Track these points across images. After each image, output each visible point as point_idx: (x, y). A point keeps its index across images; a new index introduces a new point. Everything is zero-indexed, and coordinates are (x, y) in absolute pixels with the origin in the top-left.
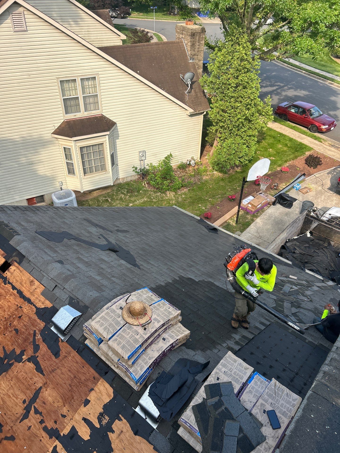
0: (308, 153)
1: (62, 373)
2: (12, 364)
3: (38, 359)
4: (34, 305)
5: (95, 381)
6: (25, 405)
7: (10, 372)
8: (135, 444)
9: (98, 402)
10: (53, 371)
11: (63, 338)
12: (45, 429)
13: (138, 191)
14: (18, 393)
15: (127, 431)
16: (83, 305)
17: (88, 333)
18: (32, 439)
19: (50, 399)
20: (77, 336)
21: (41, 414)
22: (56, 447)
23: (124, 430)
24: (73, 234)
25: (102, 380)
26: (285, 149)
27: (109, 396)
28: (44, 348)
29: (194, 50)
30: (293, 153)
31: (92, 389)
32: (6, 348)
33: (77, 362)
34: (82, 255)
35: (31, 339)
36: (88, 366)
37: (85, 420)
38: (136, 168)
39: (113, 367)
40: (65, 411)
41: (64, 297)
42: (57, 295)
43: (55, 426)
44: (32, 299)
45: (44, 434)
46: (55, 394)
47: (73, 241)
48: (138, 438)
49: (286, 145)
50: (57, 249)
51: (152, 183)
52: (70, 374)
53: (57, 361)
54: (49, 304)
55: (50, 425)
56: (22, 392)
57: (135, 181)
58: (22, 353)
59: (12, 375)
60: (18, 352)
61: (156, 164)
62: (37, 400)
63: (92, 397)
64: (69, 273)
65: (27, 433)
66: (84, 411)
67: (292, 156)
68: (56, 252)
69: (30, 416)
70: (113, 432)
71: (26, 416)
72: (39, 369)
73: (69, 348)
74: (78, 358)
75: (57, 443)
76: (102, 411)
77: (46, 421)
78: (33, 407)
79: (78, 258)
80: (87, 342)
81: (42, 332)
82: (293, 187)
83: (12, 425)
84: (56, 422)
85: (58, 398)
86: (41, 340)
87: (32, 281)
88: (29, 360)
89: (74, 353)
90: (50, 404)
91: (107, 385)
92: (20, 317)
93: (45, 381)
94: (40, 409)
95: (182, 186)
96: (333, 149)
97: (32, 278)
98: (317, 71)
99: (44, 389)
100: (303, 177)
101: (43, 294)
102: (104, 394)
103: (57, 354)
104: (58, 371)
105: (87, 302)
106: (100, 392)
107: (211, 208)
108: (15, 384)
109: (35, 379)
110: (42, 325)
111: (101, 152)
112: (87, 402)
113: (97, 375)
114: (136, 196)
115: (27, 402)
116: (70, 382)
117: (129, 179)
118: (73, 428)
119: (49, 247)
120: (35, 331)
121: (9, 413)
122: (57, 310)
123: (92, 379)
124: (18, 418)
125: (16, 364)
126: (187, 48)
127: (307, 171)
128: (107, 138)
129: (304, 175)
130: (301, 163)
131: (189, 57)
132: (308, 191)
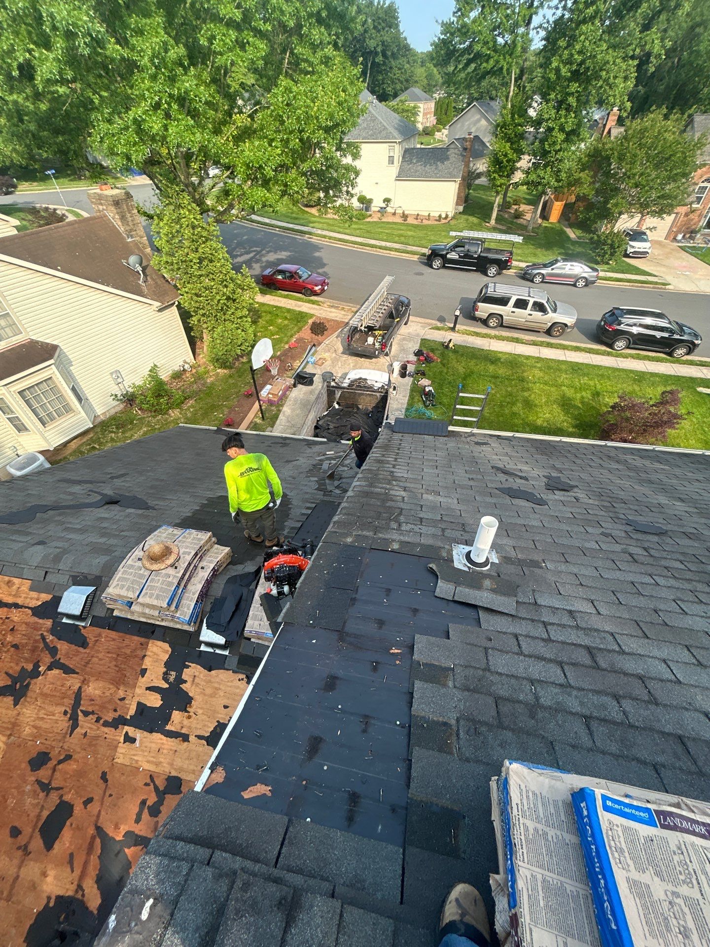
0: (310, 321)
1: (101, 660)
2: (28, 685)
3: (61, 661)
4: (26, 607)
5: (144, 646)
6: (69, 716)
7: (29, 694)
8: (213, 680)
9: (156, 664)
10: (87, 663)
11: (83, 624)
12: (106, 724)
13: (132, 423)
14: (52, 709)
15: (200, 673)
16: (93, 577)
17: (111, 603)
18: (94, 743)
19: (97, 692)
20: (99, 612)
21: (93, 713)
22: (127, 733)
23: (197, 674)
24: (48, 504)
25: (151, 641)
26: (286, 322)
27: (167, 652)
28: (63, 647)
29: (128, 225)
30: (296, 325)
31: (145, 656)
32: (11, 672)
33: (114, 640)
34: (70, 523)
35: (42, 645)
36: (128, 636)
37: (148, 689)
38: (116, 396)
39: (157, 623)
40: (121, 693)
41: (64, 579)
42: (53, 581)
43: (116, 715)
44: (20, 601)
45: (106, 730)
46: (101, 684)
47: (51, 513)
48: (213, 672)
49: (286, 318)
50: (29, 530)
51: (145, 406)
52: (110, 655)
53: (87, 651)
54: (46, 597)
55: (110, 716)
56: (57, 705)
57: (122, 412)
58: (37, 666)
59: (34, 696)
60: (30, 667)
61: (139, 383)
62: (82, 702)
63: (147, 663)
64: (58, 550)
65: (85, 741)
66: (143, 682)
67: (296, 329)
68: (28, 534)
69: (80, 723)
70: (185, 682)
71: (75, 725)
72: (68, 670)
73: (97, 630)
74: (113, 634)
75: (126, 728)
76: (165, 670)
77: (102, 716)
78: (80, 713)
79: (67, 529)
80: (116, 613)
81: (52, 631)
82: (308, 362)
83: (61, 744)
84: (115, 710)
85: (108, 686)
86: (56, 640)
87: (9, 582)
88: (50, 668)
89: (106, 632)
90: (100, 696)
91: (160, 643)
92: (12, 630)
93: (82, 678)
94: (90, 709)
95: (186, 399)
96: (333, 310)
97: (7, 578)
98: (291, 226)
99: (85, 687)
100: (314, 348)
101: (32, 589)
102: (159, 653)
103: (84, 644)
104: (95, 660)
105: (96, 572)
106: (155, 654)
107: (230, 413)
108: (44, 703)
109: (68, 684)
110: (49, 623)
111: (55, 390)
112: (143, 672)
113: (143, 640)
114: (131, 429)
115: (70, 712)
116: (114, 663)
117: (113, 412)
118: (139, 704)
119: (18, 532)
120: (42, 634)
121: (50, 735)
122: (61, 598)
123: (139, 646)
124: (66, 733)
125: (33, 681)
126: (117, 223)
127: (315, 341)
128: (54, 368)
129: (314, 345)
130: (307, 334)
131: (125, 235)
132: (323, 362)
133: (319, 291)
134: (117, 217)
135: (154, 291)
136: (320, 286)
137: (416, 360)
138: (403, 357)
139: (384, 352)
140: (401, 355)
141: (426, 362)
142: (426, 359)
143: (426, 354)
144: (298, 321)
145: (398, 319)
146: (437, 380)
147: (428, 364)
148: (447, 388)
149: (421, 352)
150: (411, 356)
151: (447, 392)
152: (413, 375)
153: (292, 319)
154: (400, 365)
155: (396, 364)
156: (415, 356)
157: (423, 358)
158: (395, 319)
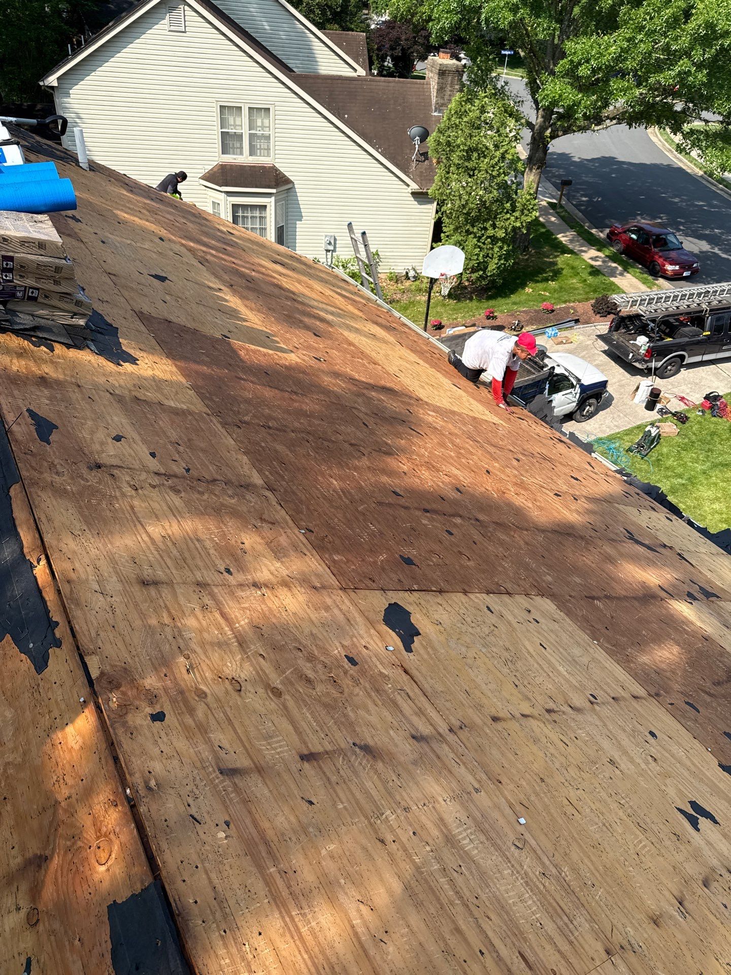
29: (443, 98)
82: (545, 333)
100: (572, 324)
111: (262, 220)
126: (434, 93)
127: (585, 318)
128: (273, 199)
129: (577, 321)
130: (585, 308)
131: (433, 108)
132: (564, 341)
133: (669, 273)
134: (436, 87)
135: (421, 172)
136: (677, 268)
137: (697, 403)
138: (684, 391)
139: (646, 362)
140: (684, 387)
141: (708, 411)
142: (712, 408)
143: (722, 403)
144: (595, 291)
145: (709, 333)
146: (694, 438)
147: (708, 415)
148: (695, 453)
149: (717, 398)
150: (698, 396)
151: (688, 457)
152: (666, 413)
153: (590, 285)
154: (651, 388)
155: (646, 384)
156: (705, 398)
157: (708, 404)
158: (704, 331)
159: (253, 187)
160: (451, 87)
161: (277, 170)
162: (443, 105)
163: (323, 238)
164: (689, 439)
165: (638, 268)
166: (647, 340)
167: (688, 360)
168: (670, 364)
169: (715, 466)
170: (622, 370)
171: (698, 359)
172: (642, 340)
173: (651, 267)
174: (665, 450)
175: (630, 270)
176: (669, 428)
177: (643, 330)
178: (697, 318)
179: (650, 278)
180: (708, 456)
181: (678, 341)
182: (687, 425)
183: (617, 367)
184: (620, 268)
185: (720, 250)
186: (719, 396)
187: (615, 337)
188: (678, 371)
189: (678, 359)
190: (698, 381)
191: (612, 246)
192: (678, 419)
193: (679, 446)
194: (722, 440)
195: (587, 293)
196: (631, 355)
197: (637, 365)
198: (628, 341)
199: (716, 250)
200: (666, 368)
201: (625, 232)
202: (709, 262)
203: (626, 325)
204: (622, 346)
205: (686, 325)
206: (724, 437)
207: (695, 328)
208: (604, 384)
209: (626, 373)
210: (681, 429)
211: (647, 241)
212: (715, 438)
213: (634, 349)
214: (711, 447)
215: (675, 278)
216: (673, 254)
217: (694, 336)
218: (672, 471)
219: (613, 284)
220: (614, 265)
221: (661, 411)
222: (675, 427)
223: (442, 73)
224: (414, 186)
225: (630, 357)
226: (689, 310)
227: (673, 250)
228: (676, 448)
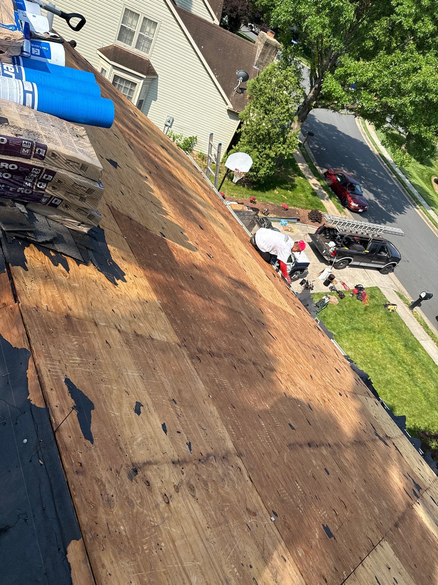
26: (303, 198)
29: (262, 60)
67: (303, 206)
82: (280, 221)
100: (296, 221)
111: (131, 92)
126: (258, 54)
127: (303, 219)
128: (142, 81)
129: (298, 220)
130: (304, 213)
131: (255, 63)
132: (289, 230)
133: (352, 207)
134: (260, 51)
135: (237, 99)
136: (357, 205)
137: (351, 289)
138: (346, 279)
139: (331, 257)
140: (345, 277)
141: (356, 295)
142: (358, 294)
143: (364, 292)
144: (311, 205)
145: (368, 252)
146: (345, 309)
147: (355, 298)
148: (344, 318)
149: (362, 289)
150: (352, 284)
151: (340, 319)
152: (334, 290)
153: (309, 200)
154: (330, 273)
155: (328, 270)
156: (355, 287)
157: (356, 291)
158: (366, 249)
159: (131, 69)
160: (269, 55)
161: (150, 64)
162: (261, 64)
163: (166, 116)
164: (343, 309)
165: (336, 198)
166: (335, 245)
167: (352, 263)
168: (343, 262)
169: (353, 329)
170: (316, 257)
171: (357, 263)
172: (332, 244)
173: (343, 200)
174: (329, 312)
175: (333, 198)
176: (334, 299)
177: (333, 238)
178: (364, 242)
179: (341, 206)
180: (350, 322)
181: (351, 251)
182: (343, 300)
183: (314, 254)
184: (327, 196)
185: (379, 202)
186: (363, 288)
187: (318, 238)
188: (345, 267)
189: (348, 261)
190: (353, 276)
191: (326, 180)
192: (339, 296)
193: (336, 312)
194: (359, 314)
195: (307, 205)
196: (325, 251)
197: (326, 257)
198: (325, 242)
199: (377, 201)
200: (340, 263)
201: (335, 175)
202: (372, 207)
203: (326, 232)
204: (320, 244)
205: (357, 243)
206: (360, 313)
207: (361, 246)
208: (307, 264)
209: (318, 260)
210: (339, 302)
211: (345, 184)
212: (356, 312)
213: (327, 248)
214: (353, 316)
215: (354, 211)
216: (357, 197)
217: (360, 251)
218: (330, 326)
219: (321, 203)
220: (324, 192)
221: (331, 288)
222: (337, 300)
223: (267, 44)
224: (231, 106)
225: (324, 252)
226: (362, 236)
227: (358, 194)
228: (335, 312)
